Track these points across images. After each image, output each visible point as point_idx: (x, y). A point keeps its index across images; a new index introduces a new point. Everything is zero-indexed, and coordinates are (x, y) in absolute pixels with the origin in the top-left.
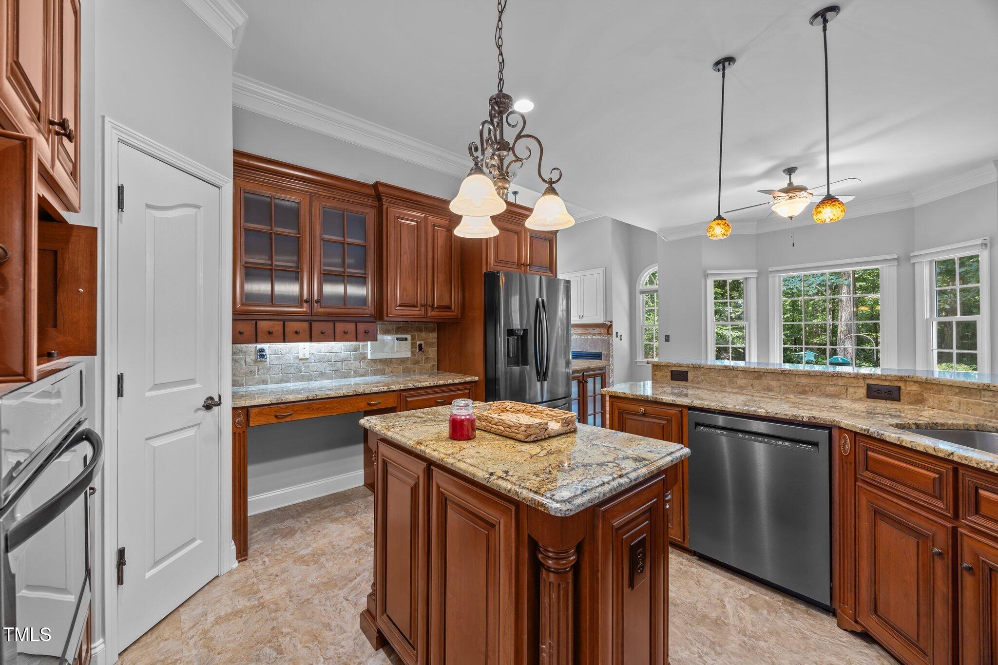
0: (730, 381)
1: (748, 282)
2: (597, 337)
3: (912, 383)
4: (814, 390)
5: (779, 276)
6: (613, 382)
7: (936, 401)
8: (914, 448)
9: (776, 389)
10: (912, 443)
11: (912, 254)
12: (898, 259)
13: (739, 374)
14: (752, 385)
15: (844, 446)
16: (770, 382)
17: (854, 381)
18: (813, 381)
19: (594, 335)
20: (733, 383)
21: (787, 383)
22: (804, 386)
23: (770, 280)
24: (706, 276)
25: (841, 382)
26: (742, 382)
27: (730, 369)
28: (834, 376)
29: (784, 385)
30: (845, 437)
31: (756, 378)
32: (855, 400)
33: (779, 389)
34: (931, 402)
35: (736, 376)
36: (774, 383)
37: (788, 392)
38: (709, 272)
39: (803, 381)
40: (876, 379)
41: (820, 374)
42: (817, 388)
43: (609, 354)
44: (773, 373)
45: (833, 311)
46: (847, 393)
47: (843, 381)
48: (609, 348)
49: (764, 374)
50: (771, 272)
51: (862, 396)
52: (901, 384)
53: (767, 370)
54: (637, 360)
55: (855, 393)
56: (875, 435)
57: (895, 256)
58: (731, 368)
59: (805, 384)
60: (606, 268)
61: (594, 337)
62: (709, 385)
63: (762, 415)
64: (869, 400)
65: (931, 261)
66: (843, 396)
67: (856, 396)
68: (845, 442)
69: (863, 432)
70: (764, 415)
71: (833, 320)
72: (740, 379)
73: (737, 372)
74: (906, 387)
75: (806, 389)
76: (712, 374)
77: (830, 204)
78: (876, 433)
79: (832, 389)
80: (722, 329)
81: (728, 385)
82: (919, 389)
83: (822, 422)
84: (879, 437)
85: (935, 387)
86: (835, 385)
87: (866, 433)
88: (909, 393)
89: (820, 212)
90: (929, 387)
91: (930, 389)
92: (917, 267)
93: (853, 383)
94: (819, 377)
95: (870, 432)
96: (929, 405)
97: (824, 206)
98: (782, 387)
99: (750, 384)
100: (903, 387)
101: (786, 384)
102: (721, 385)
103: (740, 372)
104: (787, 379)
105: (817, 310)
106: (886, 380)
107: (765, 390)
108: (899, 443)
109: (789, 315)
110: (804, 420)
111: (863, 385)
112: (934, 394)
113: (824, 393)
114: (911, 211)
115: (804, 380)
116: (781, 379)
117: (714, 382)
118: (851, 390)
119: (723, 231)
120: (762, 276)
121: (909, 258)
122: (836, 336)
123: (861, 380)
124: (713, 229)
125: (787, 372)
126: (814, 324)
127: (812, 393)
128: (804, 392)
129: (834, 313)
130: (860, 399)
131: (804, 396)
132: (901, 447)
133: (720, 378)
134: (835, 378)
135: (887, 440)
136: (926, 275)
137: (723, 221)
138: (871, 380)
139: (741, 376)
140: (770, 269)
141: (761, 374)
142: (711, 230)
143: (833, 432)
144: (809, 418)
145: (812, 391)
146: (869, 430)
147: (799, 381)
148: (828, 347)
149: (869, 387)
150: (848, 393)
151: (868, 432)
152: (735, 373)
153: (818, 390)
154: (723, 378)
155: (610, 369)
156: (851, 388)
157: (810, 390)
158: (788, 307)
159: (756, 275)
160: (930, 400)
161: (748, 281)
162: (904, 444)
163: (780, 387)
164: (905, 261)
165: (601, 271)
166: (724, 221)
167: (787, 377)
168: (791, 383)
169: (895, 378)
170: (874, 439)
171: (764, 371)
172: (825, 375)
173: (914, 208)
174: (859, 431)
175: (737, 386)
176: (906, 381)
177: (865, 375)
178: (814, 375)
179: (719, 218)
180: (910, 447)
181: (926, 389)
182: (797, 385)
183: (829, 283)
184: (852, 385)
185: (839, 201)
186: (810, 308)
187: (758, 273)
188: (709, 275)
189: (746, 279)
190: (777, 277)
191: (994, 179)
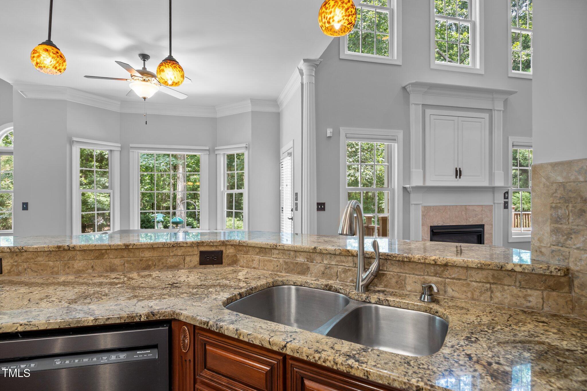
0: (65, 265)
1: (112, 154)
3: (230, 247)
4: (157, 264)
7: (245, 261)
8: (251, 342)
9: (120, 268)
10: (249, 337)
11: (216, 148)
12: (209, 150)
13: (77, 254)
14: (92, 267)
15: (184, 341)
16: (112, 260)
17: (190, 249)
18: (156, 254)
20: (68, 268)
21: (132, 259)
22: (147, 260)
23: (131, 154)
24: (71, 143)
25: (180, 252)
26: (80, 264)
27: (64, 250)
28: (174, 246)
29: (128, 262)
30: (185, 330)
31: (97, 258)
32: (191, 268)
33: (123, 267)
34: (242, 262)
35: (73, 258)
36: (117, 262)
37: (131, 271)
38: (75, 139)
39: (146, 256)
40: (206, 245)
41: (162, 246)
42: (159, 261)
44: (116, 249)
45: (174, 185)
46: (184, 262)
47: (182, 251)
49: (106, 252)
50: (131, 147)
51: (196, 263)
52: (223, 248)
53: (110, 246)
55: (191, 261)
56: (214, 329)
57: (208, 148)
58: (66, 248)
59: (148, 259)
62: (35, 274)
63: (89, 324)
64: (201, 266)
65: (224, 154)
66: (182, 266)
67: (192, 265)
68: (185, 337)
69: (202, 326)
70: (91, 324)
71: (174, 191)
72: (77, 261)
73: (74, 253)
74: (226, 251)
75: (150, 263)
76: (40, 259)
77: (172, 64)
78: (215, 326)
79: (172, 260)
80: (100, 196)
81: (62, 271)
82: (235, 252)
83: (161, 318)
84: (217, 331)
85: (245, 248)
86: (174, 255)
87: (205, 327)
88: (228, 256)
89: (163, 70)
90: (240, 248)
91: (241, 251)
92: (218, 156)
93: (189, 252)
94: (162, 249)
95: (209, 325)
96: (241, 264)
97: (167, 65)
98: (126, 265)
99: (90, 266)
100: (224, 251)
101: (130, 260)
102: (52, 273)
103: (78, 253)
104: (131, 255)
105: (165, 184)
106: (213, 246)
107: (107, 271)
108: (236, 337)
109: (148, 187)
110: (142, 320)
111: (196, 253)
112: (244, 254)
113: (165, 266)
115: (147, 254)
116: (125, 255)
117: (42, 270)
118: (188, 259)
119: (54, 62)
120: (125, 150)
121: (214, 150)
122: (176, 202)
123: (195, 248)
124: (37, 54)
125: (131, 247)
126: (163, 193)
127: (155, 268)
128: (148, 268)
129: (175, 186)
130: (195, 267)
131: (147, 273)
132: (238, 340)
133: (51, 263)
134: (175, 249)
135: (226, 334)
136: (222, 162)
137: (53, 48)
138: (202, 247)
139: (79, 257)
140: (131, 145)
141: (103, 251)
142: (36, 55)
143: (172, 326)
144: (148, 316)
145: (155, 265)
146: (208, 323)
147: (143, 255)
148: (171, 211)
149: (202, 253)
150: (186, 262)
151: (207, 325)
152: (70, 254)
153: (161, 263)
154: (55, 262)
156: (187, 257)
157: (153, 264)
158: (148, 181)
159: (119, 149)
160: (241, 260)
161: (112, 152)
162: (241, 338)
163: (124, 264)
164: (212, 152)
166: (56, 50)
167: (131, 252)
168: (135, 259)
169: (219, 244)
170: (213, 332)
171: (106, 248)
172: (166, 246)
173: (217, 118)
174: (198, 325)
175: (74, 270)
176: (226, 245)
177: (198, 243)
178: (157, 248)
179: (49, 43)
180: (247, 341)
181: (239, 251)
182: (141, 260)
183: (171, 163)
184: (189, 254)
185: (179, 65)
186: (161, 183)
187: (121, 147)
188: (75, 142)
189: (111, 151)
190: (137, 153)
191: (249, 109)
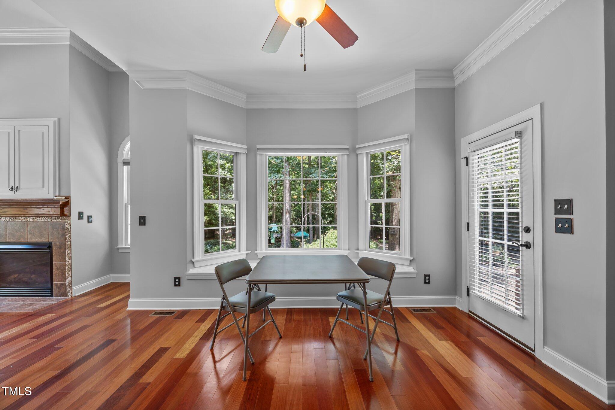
1: (238, 157)
2: (44, 220)
5: (265, 154)
6: (71, 283)
11: (357, 146)
12: (348, 149)
19: (40, 217)
23: (258, 157)
24: (192, 141)
38: (196, 137)
43: (65, 244)
48: (64, 235)
50: (258, 149)
54: (119, 247)
57: (347, 147)
60: (59, 120)
61: (39, 220)
65: (367, 153)
92: (359, 157)
114: (355, 111)
120: (251, 153)
121: (355, 149)
136: (364, 164)
148: (303, 225)
155: (66, 265)
159: (245, 151)
161: (238, 155)
164: (353, 151)
165: (50, 122)
173: (357, 109)
187: (247, 149)
188: (196, 142)
189: (236, 154)
190: (264, 156)
191: (413, 86)
